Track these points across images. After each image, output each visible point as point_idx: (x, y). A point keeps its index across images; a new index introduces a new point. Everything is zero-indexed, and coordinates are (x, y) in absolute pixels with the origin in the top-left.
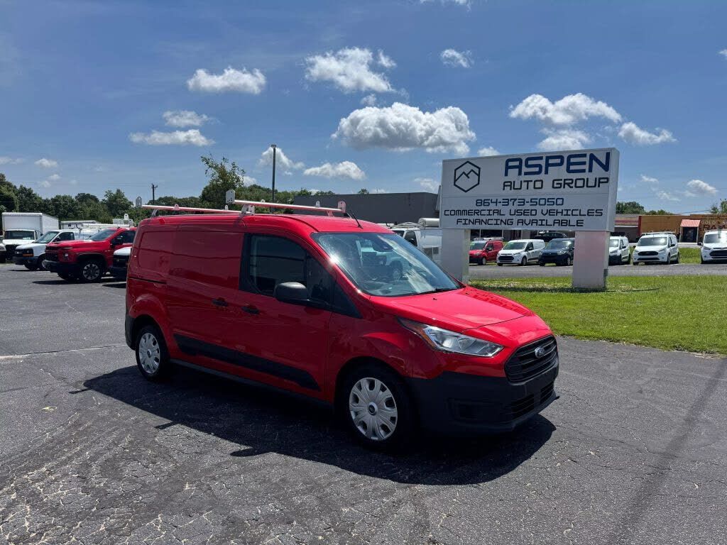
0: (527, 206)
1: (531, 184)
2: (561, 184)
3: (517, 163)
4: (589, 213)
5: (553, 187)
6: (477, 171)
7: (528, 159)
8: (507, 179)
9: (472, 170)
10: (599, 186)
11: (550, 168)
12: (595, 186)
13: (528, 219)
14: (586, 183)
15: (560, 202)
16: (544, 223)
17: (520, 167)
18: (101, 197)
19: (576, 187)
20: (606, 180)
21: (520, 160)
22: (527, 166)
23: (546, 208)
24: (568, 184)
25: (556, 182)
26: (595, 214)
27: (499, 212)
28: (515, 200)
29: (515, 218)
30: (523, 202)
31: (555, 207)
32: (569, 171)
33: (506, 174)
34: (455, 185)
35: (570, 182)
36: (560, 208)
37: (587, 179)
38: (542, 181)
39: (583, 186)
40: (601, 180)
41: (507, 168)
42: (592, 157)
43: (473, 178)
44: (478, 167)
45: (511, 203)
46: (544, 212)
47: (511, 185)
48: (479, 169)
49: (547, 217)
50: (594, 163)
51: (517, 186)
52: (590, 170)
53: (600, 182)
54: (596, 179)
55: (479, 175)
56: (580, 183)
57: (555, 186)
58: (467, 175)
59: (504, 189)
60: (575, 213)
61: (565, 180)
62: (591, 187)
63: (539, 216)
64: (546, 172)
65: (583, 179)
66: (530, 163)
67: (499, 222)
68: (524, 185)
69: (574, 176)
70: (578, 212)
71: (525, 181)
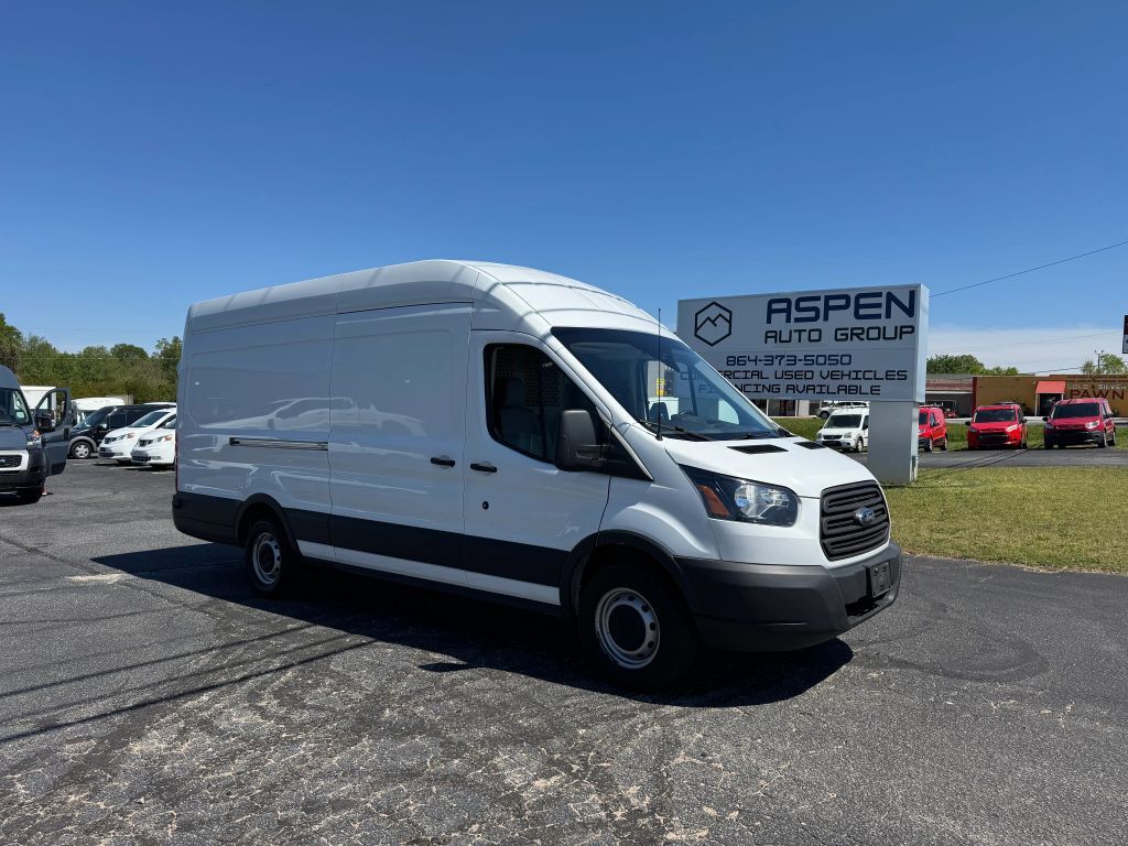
0: (800, 366)
1: (805, 336)
2: (847, 335)
3: (784, 305)
4: (888, 375)
5: (836, 339)
6: (727, 315)
7: (799, 300)
8: (771, 327)
9: (720, 315)
10: (901, 338)
11: (831, 312)
12: (895, 338)
13: (801, 384)
14: (882, 333)
15: (846, 360)
16: (824, 390)
17: (788, 311)
18: (152, 350)
19: (868, 339)
20: (910, 330)
21: (788, 301)
22: (799, 309)
23: (826, 369)
24: (857, 335)
25: (839, 332)
26: (896, 377)
27: (759, 374)
28: (783, 357)
29: (783, 383)
30: (794, 360)
31: (839, 367)
32: (858, 316)
33: (769, 321)
34: (696, 335)
35: (860, 331)
36: (846, 369)
37: (884, 328)
38: (820, 331)
39: (879, 338)
40: (904, 330)
41: (771, 311)
42: (891, 297)
43: (722, 325)
44: (728, 311)
45: (776, 361)
46: (825, 375)
47: (775, 336)
48: (730, 312)
49: (828, 381)
50: (894, 306)
51: (785, 337)
52: (888, 315)
53: (902, 333)
54: (896, 327)
55: (730, 322)
56: (873, 334)
57: (839, 337)
58: (713, 322)
59: (766, 342)
60: (868, 375)
61: (852, 329)
62: (889, 339)
63: (817, 381)
64: (826, 318)
65: (879, 328)
66: (803, 305)
67: (760, 388)
68: (796, 336)
69: (865, 324)
70: (871, 375)
71: (796, 331)
